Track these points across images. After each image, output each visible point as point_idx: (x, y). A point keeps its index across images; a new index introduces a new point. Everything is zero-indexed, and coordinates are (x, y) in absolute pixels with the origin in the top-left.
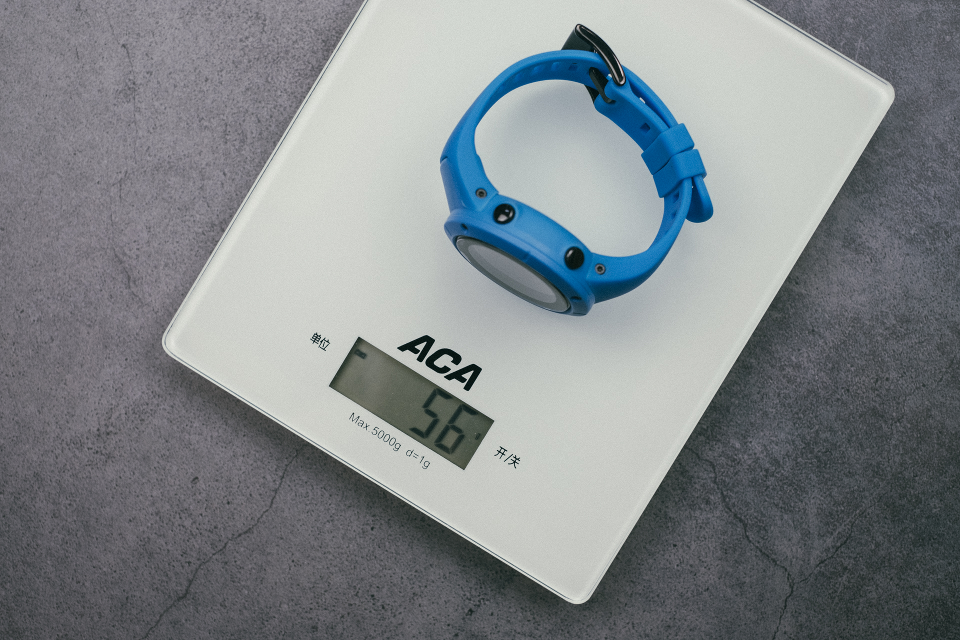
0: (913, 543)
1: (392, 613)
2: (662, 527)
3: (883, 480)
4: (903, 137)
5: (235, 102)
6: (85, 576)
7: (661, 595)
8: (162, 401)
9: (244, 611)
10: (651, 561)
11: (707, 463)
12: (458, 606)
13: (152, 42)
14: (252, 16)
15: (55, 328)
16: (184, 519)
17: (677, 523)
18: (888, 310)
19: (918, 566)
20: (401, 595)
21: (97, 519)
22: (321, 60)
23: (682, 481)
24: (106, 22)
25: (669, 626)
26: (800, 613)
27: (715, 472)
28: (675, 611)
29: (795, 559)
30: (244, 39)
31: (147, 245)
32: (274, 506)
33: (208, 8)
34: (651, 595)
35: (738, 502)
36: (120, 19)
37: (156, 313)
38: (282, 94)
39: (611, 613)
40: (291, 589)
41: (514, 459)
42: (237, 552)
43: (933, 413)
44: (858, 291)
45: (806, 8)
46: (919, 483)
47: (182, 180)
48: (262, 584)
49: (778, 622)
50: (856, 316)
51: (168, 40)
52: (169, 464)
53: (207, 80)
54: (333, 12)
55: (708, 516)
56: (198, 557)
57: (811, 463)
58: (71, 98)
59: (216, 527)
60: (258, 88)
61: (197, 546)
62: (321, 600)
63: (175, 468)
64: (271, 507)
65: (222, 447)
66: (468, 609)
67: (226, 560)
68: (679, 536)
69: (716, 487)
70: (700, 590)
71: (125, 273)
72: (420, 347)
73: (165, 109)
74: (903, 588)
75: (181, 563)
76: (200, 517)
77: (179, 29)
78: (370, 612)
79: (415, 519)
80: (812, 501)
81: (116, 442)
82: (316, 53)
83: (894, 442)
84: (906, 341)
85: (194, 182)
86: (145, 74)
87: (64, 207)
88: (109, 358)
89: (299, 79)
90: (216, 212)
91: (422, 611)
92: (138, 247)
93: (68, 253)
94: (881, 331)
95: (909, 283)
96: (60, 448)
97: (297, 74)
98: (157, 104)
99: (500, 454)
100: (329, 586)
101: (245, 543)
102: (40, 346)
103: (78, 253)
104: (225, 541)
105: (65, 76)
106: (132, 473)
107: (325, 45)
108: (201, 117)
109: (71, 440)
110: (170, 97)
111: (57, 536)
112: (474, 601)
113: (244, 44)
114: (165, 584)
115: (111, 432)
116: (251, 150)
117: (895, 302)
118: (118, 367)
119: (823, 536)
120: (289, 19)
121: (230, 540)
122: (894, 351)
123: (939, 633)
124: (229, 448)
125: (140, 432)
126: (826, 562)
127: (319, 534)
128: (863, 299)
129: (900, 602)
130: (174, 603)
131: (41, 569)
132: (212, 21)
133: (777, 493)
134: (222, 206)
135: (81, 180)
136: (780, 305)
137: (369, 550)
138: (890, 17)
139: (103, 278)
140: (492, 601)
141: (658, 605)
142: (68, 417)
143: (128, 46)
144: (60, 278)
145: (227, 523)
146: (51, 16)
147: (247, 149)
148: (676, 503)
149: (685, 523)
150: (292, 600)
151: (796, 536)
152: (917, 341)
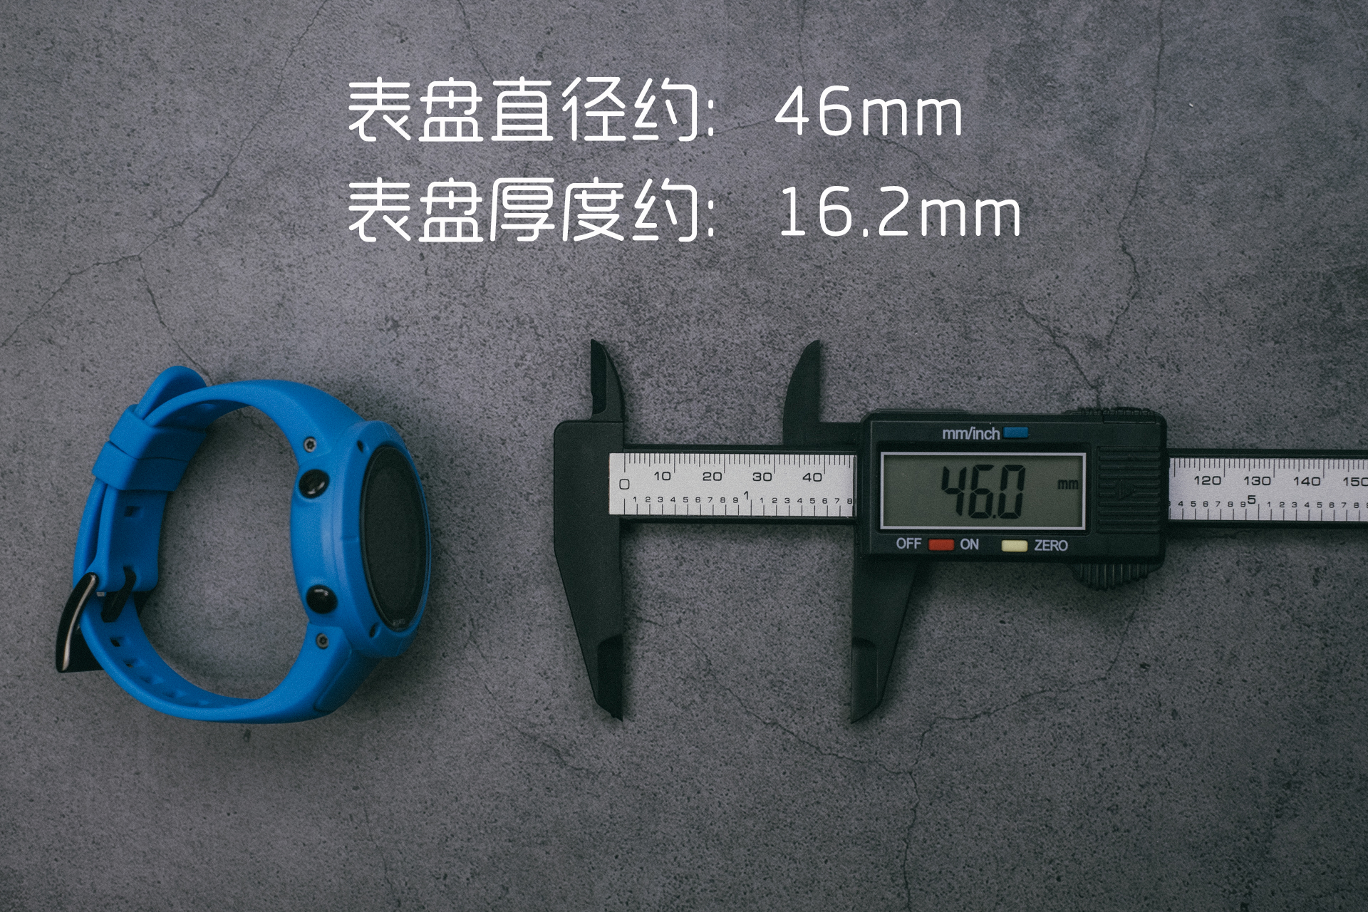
8: (694, 883)
14: (513, 326)
15: (500, 872)
30: (520, 362)
33: (449, 349)
54: (613, 258)
65: (807, 893)
79: (1106, 834)
88: (593, 868)
92: (545, 706)
110: (470, 491)
112: (1241, 891)
113: (524, 367)
118: (611, 872)
120: (562, 301)
124: (816, 888)
132: (465, 362)
139: (523, 772)
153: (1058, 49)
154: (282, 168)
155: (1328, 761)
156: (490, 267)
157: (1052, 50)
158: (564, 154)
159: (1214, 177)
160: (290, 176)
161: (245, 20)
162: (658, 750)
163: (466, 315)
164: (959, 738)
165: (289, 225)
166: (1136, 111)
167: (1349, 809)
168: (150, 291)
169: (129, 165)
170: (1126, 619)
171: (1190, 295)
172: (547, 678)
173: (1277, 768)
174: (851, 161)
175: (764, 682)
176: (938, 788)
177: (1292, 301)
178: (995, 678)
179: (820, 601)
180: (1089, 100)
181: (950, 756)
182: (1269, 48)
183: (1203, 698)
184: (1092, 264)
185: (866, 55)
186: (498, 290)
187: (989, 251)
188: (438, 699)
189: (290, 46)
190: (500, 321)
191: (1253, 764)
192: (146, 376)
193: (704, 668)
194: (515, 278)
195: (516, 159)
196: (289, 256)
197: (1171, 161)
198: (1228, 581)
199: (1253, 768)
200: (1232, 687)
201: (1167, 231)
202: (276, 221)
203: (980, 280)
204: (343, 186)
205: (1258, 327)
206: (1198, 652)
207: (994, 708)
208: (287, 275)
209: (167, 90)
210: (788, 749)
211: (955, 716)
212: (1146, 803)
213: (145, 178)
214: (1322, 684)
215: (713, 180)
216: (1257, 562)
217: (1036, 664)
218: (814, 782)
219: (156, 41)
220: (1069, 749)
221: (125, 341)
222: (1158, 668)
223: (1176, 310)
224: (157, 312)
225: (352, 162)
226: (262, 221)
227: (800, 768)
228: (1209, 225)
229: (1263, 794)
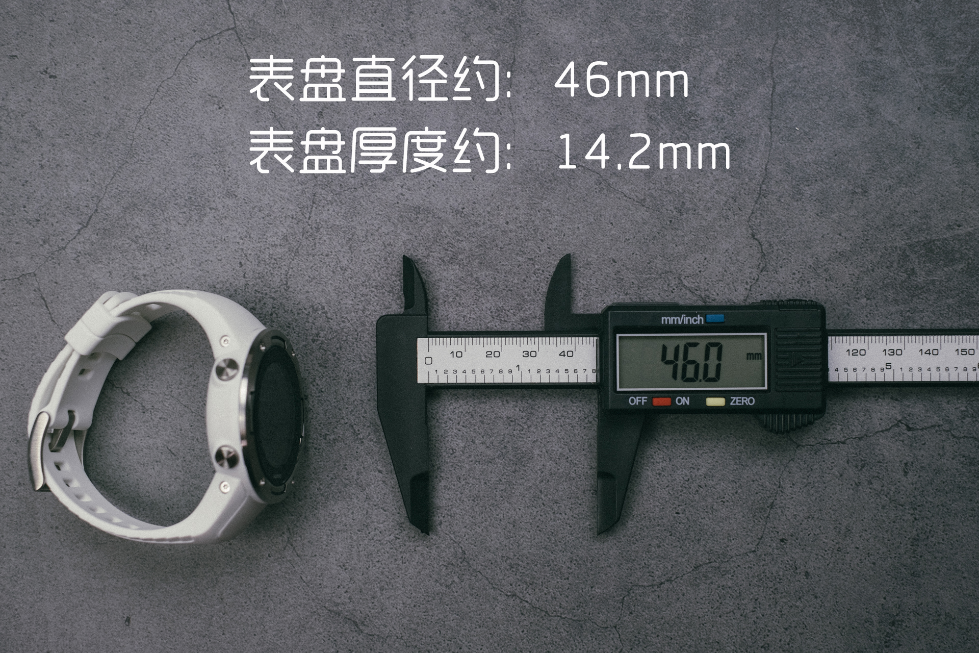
153: (698, 92)
154: (137, 204)
155: (921, 604)
156: (291, 269)
157: (694, 93)
158: (341, 185)
159: (816, 180)
160: (142, 210)
161: (105, 97)
162: (429, 618)
163: (275, 306)
164: (650, 600)
165: (143, 245)
166: (757, 135)
167: (939, 639)
168: (43, 299)
169: (24, 207)
170: (768, 507)
171: (803, 267)
172: (345, 569)
173: (885, 611)
174: (550, 181)
175: (504, 565)
176: (636, 637)
177: (878, 268)
178: (674, 555)
179: (543, 504)
180: (723, 128)
181: (644, 613)
182: (852, 85)
183: (828, 562)
184: (730, 248)
185: (558, 103)
186: (298, 287)
187: (655, 242)
188: (266, 588)
189: (138, 115)
190: (300, 309)
191: (866, 609)
192: (43, 360)
193: (460, 556)
194: (309, 277)
195: (306, 190)
196: (144, 269)
197: (784, 170)
198: (841, 475)
199: (867, 612)
200: (848, 553)
201: (784, 222)
202: (133, 243)
203: (649, 263)
204: (181, 216)
205: (854, 288)
206: (822, 528)
207: (675, 577)
208: (143, 283)
209: (50, 150)
210: (525, 613)
211: (645, 584)
212: (790, 641)
213: (36, 216)
214: (914, 548)
215: (451, 199)
216: (862, 460)
217: (704, 543)
218: (545, 637)
219: (40, 115)
220: (731, 604)
221: (26, 335)
222: (793, 542)
223: (793, 279)
224: (50, 313)
225: (187, 198)
226: (123, 244)
227: (534, 627)
228: (814, 216)
229: (875, 630)
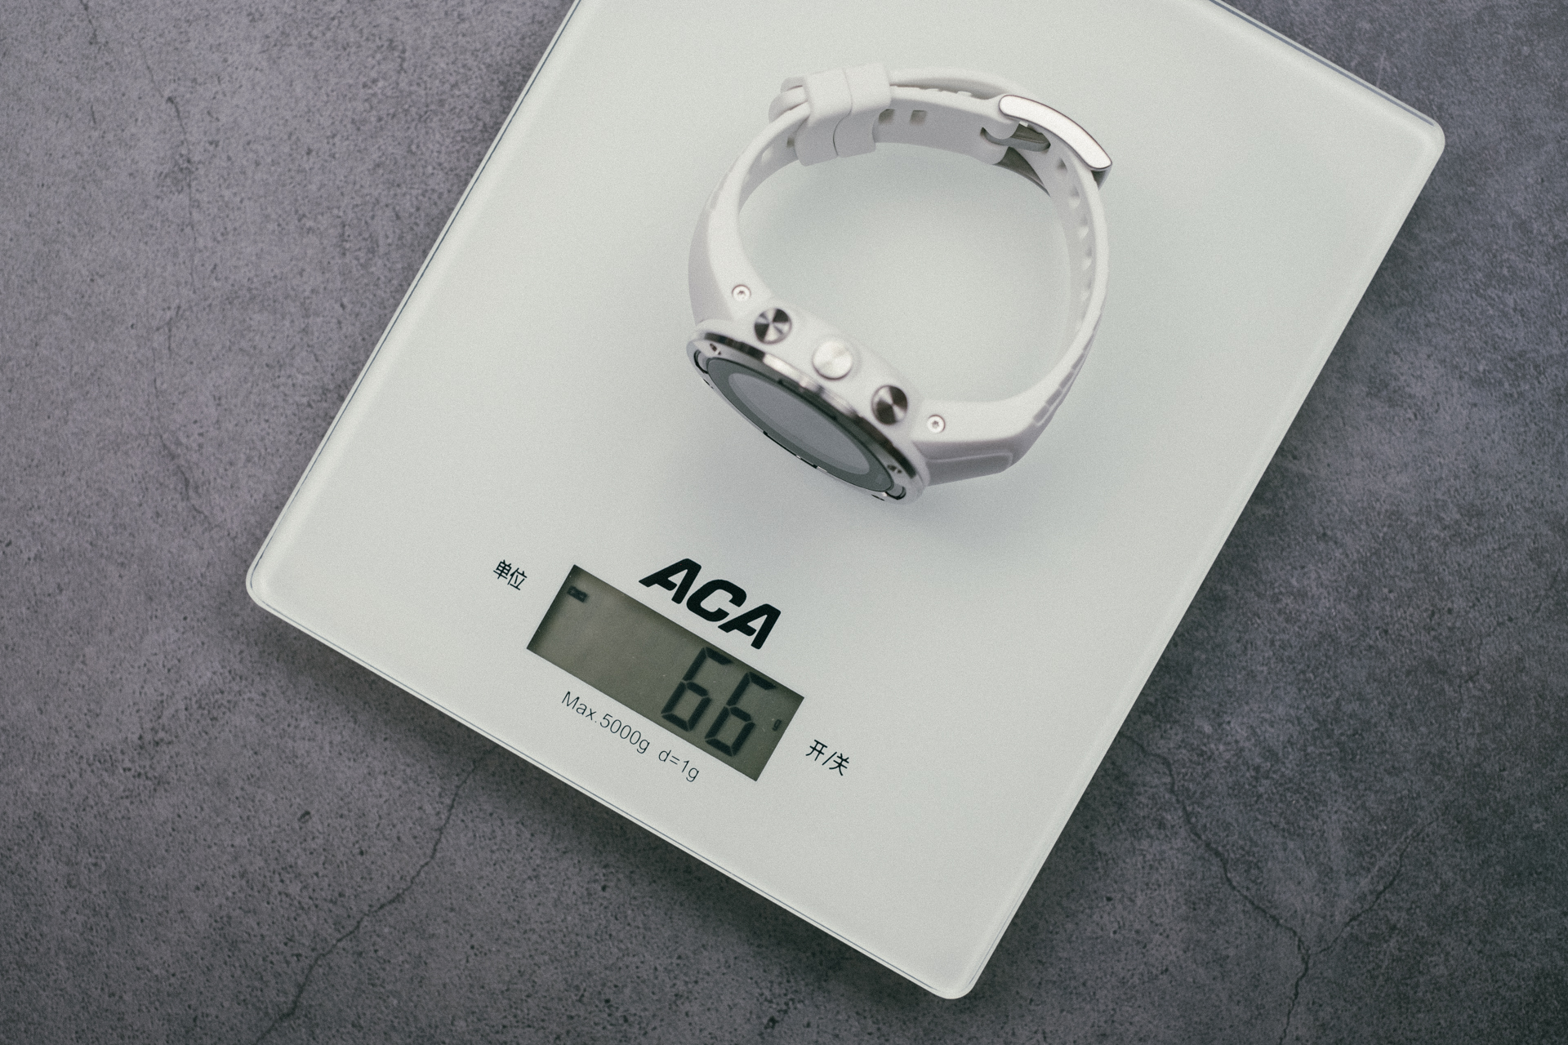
0: (1503, 881)
1: (640, 1028)
2: (1087, 868)
3: (1448, 778)
4: (1459, 213)
5: (357, 187)
6: (124, 984)
7: (1089, 983)
9: (393, 1034)
10: (1070, 926)
11: (1158, 760)
12: (751, 1013)
13: (217, 93)
16: (288, 882)
17: (1111, 862)
18: (1445, 498)
19: (1513, 919)
20: (655, 998)
21: (142, 887)
22: (498, 114)
23: (1117, 791)
24: (139, 62)
25: (1104, 1035)
26: (1321, 1006)
27: (1171, 775)
28: (1113, 1009)
29: (1308, 916)
31: (217, 426)
32: (438, 855)
34: (1073, 983)
35: (1211, 823)
36: (163, 56)
37: (233, 539)
38: (435, 171)
39: (1007, 1016)
40: (471, 996)
41: (839, 761)
42: (378, 936)
43: (1527, 665)
44: (1395, 467)
45: (1293, 8)
46: (1508, 782)
47: (271, 317)
48: (421, 986)
49: (1285, 1021)
50: (1394, 508)
51: (243, 89)
52: (260, 791)
53: (309, 152)
55: (1163, 848)
56: (313, 945)
57: (1330, 754)
58: (84, 188)
59: (341, 895)
60: (395, 163)
61: (310, 927)
62: (522, 1011)
63: (271, 797)
64: (432, 857)
66: (768, 1018)
67: (360, 949)
68: (1116, 882)
69: (1174, 800)
70: (1154, 971)
71: (179, 474)
72: (677, 579)
73: (241, 202)
74: (1490, 956)
75: (285, 957)
76: (315, 878)
77: (261, 70)
78: (604, 1028)
80: (1334, 817)
81: (171, 757)
82: (489, 103)
83: (1464, 715)
84: (1477, 547)
85: (292, 321)
86: (207, 145)
87: (76, 369)
89: (463, 147)
90: (330, 369)
91: (690, 1024)
93: (85, 445)
94: (1436, 532)
95: (1479, 452)
96: (77, 770)
97: (459, 138)
98: (227, 193)
99: (816, 753)
100: (533, 986)
101: (391, 920)
102: (41, 601)
103: (101, 444)
104: (358, 918)
105: (73, 151)
106: (199, 809)
107: (505, 90)
108: (300, 212)
109: (95, 756)
111: (75, 919)
114: (259, 993)
115: (162, 740)
116: (385, 265)
117: (1458, 484)
119: (1355, 874)
121: (365, 914)
122: (1459, 565)
123: (1552, 1030)
125: (210, 738)
126: (1361, 919)
127: (514, 900)
128: (1403, 479)
129: (1486, 980)
130: (273, 1025)
131: (48, 975)
133: (1276, 806)
134: (340, 359)
135: (103, 322)
136: (1269, 495)
137: (600, 925)
138: (1430, 19)
140: (807, 1002)
141: (1084, 1000)
142: (89, 719)
143: (178, 99)
144: (71, 486)
145: (359, 886)
146: (49, 54)
147: (380, 262)
148: (1109, 829)
149: (1124, 862)
150: (473, 1013)
151: (1310, 876)
152: (1496, 547)
